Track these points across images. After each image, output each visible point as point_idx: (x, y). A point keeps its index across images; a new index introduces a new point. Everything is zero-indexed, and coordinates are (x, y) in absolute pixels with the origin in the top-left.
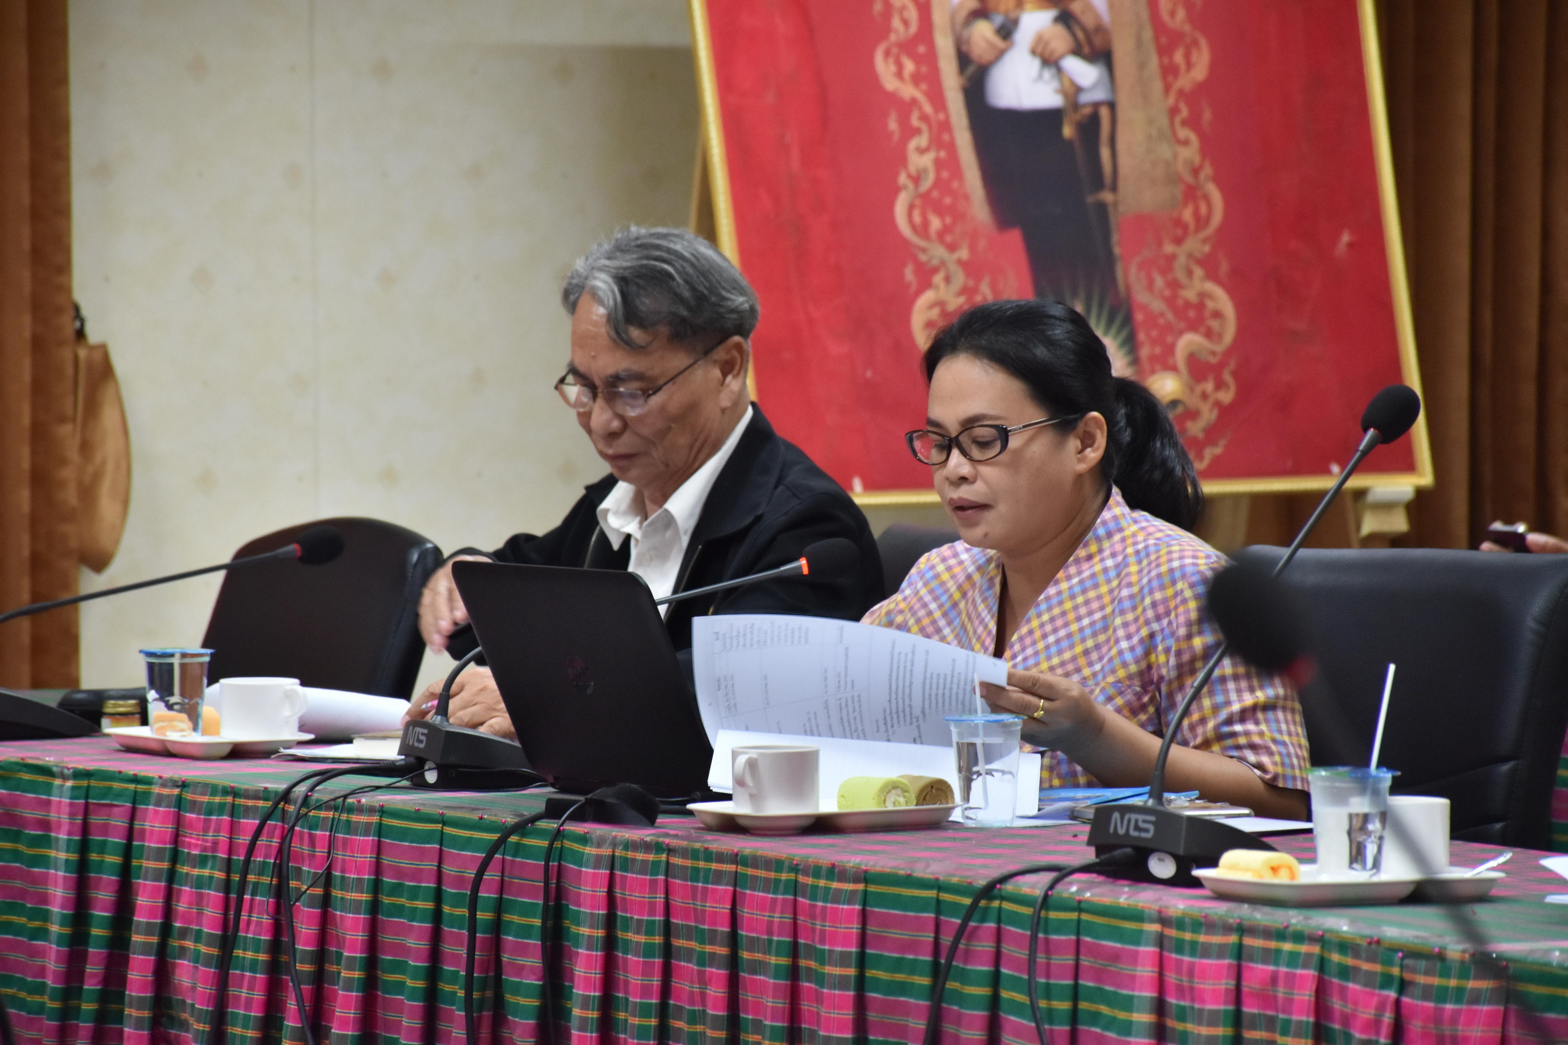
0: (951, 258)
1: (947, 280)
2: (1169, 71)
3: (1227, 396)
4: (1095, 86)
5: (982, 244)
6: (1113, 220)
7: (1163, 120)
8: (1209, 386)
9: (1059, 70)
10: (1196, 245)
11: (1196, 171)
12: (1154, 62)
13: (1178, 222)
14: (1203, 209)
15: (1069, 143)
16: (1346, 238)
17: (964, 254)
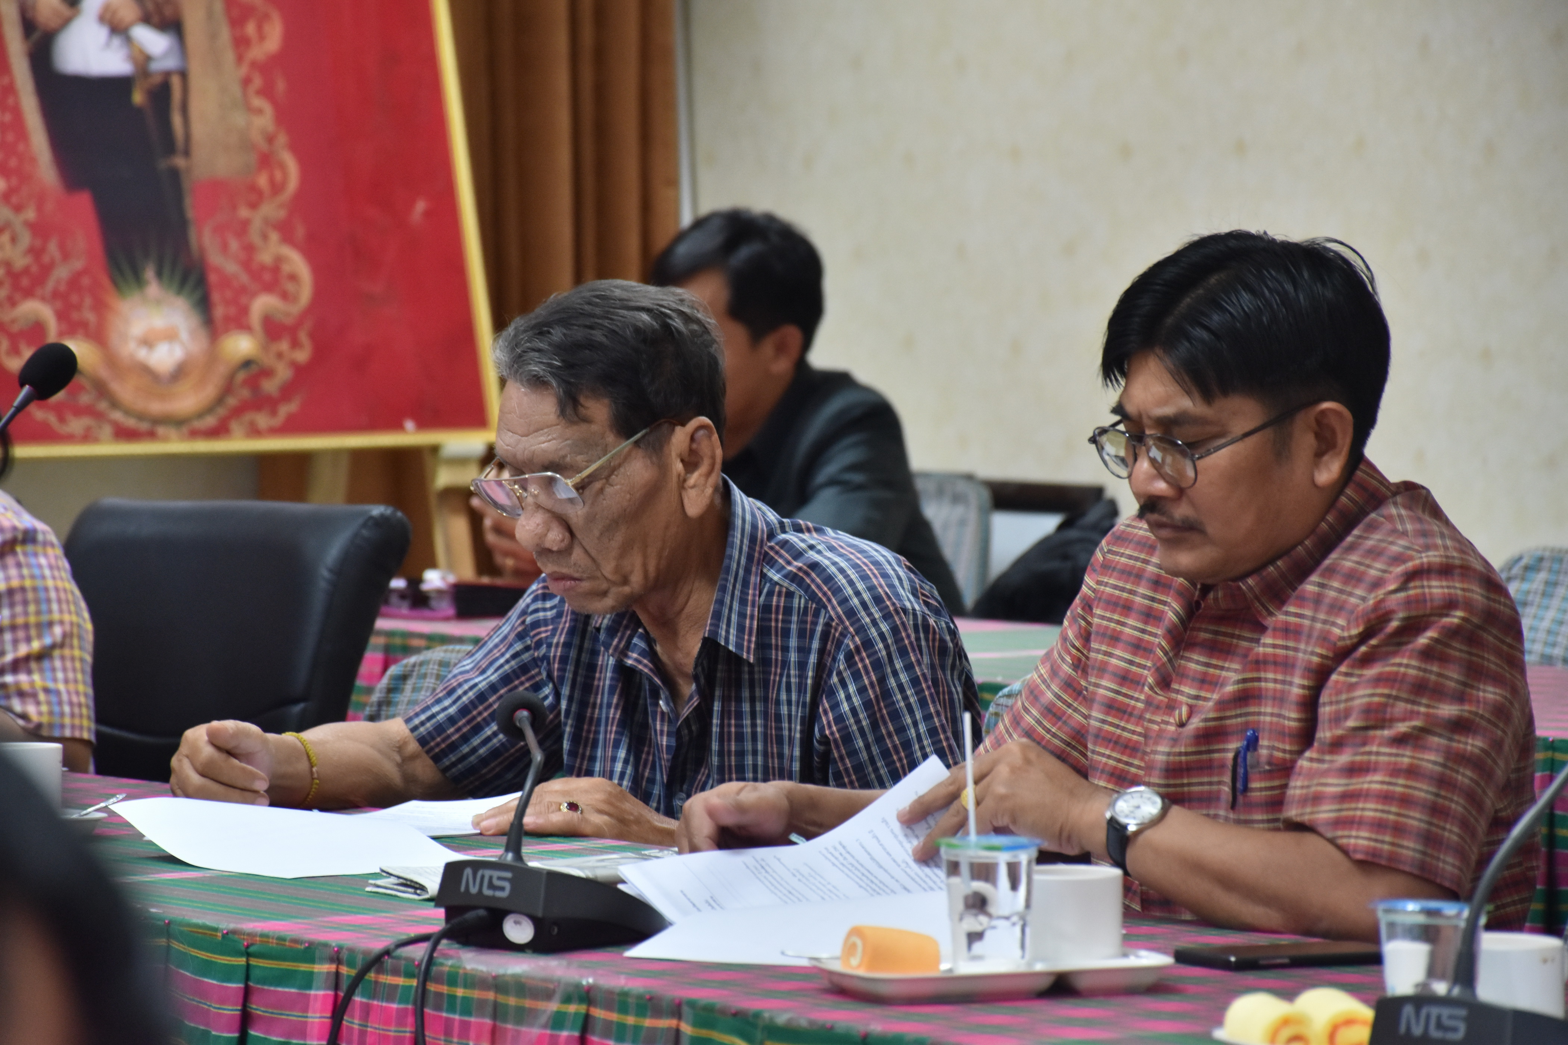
0: (17, 221)
1: (14, 240)
2: (241, 43)
3: (302, 356)
4: (166, 55)
5: (49, 206)
6: (186, 185)
7: (236, 90)
8: (284, 346)
9: (128, 40)
10: (272, 210)
11: (270, 139)
12: (225, 34)
13: (253, 188)
14: (278, 175)
15: (139, 110)
16: (420, 206)
17: (30, 214)
